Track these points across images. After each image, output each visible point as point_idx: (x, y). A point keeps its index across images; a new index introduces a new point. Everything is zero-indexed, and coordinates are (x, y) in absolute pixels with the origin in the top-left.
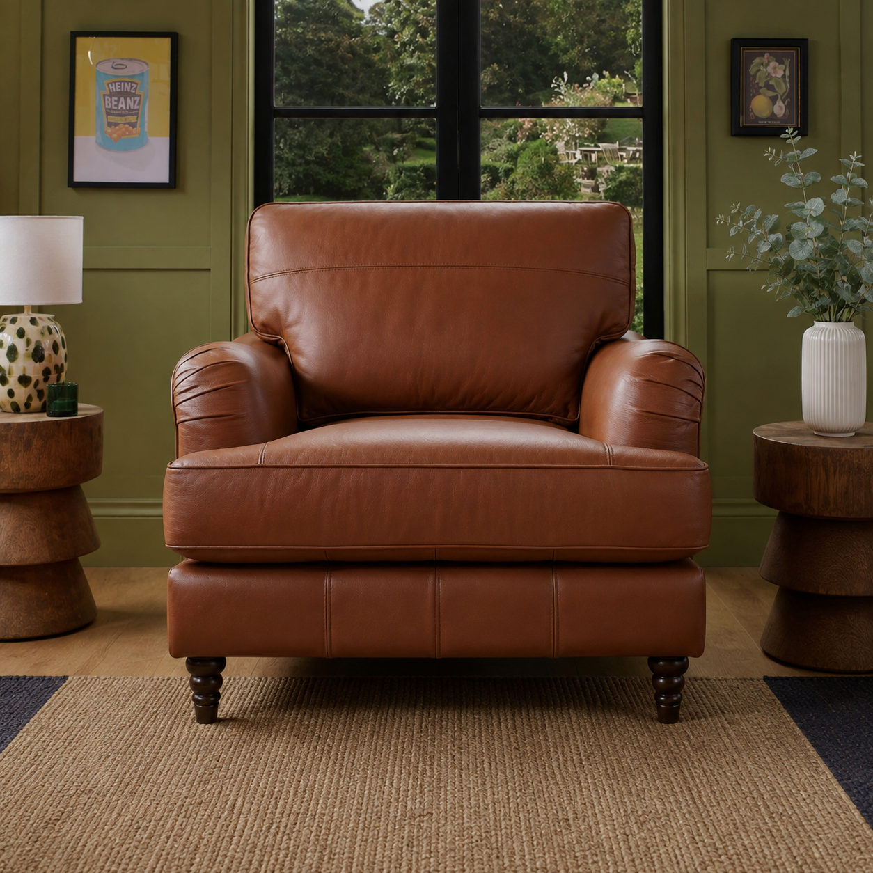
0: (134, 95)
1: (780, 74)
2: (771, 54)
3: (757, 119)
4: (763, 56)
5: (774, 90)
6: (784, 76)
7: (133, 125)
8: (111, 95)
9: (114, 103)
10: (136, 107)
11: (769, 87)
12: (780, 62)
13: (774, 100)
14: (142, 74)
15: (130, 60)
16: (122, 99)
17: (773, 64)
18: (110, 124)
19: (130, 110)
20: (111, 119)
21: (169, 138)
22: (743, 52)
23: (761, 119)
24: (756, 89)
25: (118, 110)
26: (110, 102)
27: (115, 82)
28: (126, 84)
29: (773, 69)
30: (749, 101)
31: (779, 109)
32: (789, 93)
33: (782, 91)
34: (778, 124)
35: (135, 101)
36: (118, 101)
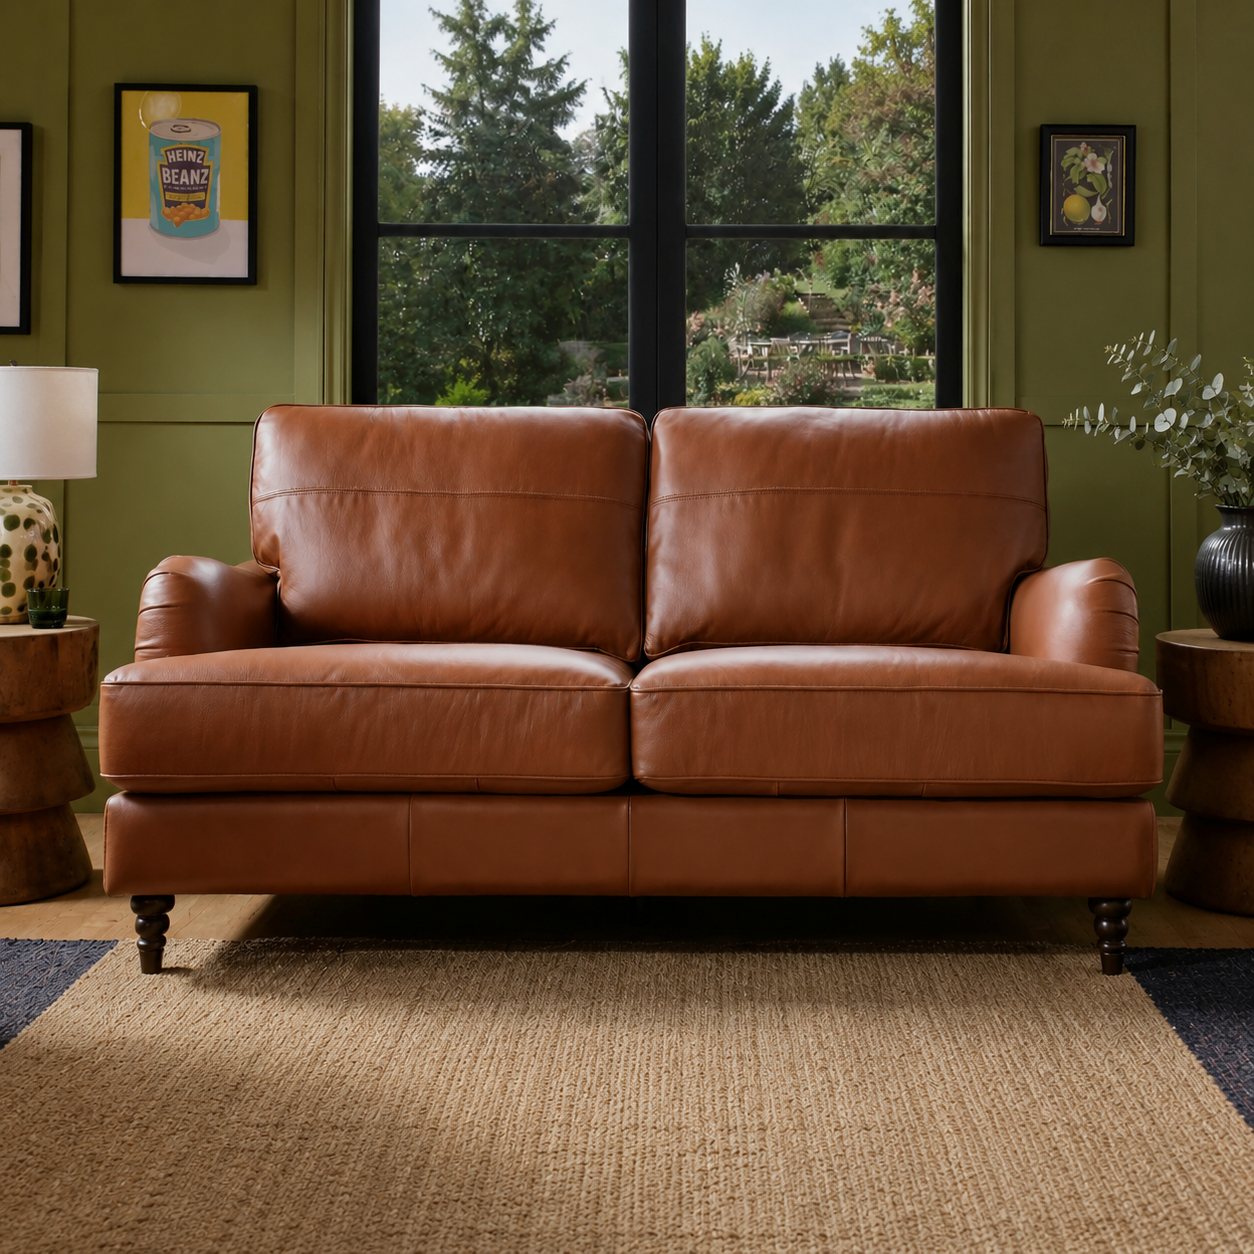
0: (201, 166)
1: (1100, 168)
2: (1088, 144)
3: (1072, 225)
4: (1079, 146)
5: (1092, 189)
6: (1105, 172)
7: (201, 204)
8: (171, 166)
9: (174, 177)
10: (203, 182)
11: (1083, 182)
12: (1100, 154)
13: (1092, 201)
14: (212, 140)
15: (196, 120)
16: (184, 172)
17: (1092, 156)
18: (169, 204)
19: (196, 185)
20: (170, 196)
21: (247, 222)
22: (1055, 141)
23: (1077, 225)
24: (1071, 189)
25: (179, 186)
26: (169, 176)
27: (175, 150)
28: (190, 152)
29: (1091, 162)
30: (1060, 205)
31: (1099, 213)
32: (1112, 193)
33: (1102, 188)
34: (1097, 231)
35: (202, 175)
36: (179, 174)
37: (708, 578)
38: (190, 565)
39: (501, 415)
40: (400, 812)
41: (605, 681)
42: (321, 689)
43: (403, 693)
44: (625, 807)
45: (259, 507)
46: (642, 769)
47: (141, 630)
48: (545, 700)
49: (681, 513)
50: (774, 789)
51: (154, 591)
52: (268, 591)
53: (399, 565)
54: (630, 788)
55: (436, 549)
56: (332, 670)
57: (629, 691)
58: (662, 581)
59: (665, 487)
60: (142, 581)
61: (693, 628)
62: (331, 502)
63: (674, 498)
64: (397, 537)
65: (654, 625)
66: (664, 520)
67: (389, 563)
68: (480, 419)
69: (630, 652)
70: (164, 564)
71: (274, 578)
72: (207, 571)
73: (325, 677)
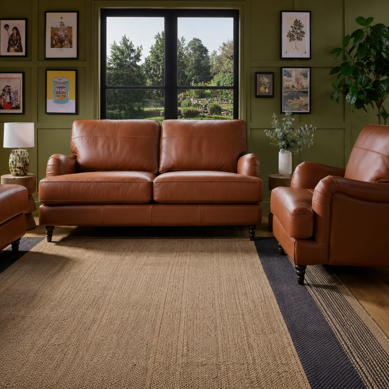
0: (65, 88)
1: (267, 81)
2: (265, 76)
3: (261, 93)
4: (263, 76)
5: (266, 86)
6: (268, 82)
7: (65, 96)
8: (58, 87)
9: (59, 90)
10: (65, 91)
11: (264, 84)
12: (267, 78)
13: (265, 88)
14: (67, 82)
15: (64, 77)
16: (61, 89)
17: (266, 79)
18: (57, 96)
19: (63, 92)
20: (58, 94)
21: (75, 100)
22: (258, 75)
23: (262, 93)
24: (261, 85)
25: (60, 92)
26: (57, 90)
27: (59, 84)
28: (62, 84)
29: (265, 80)
30: (259, 88)
31: (267, 91)
32: (270, 87)
33: (268, 86)
34: (266, 94)
35: (65, 90)
36: (60, 89)
37: (174, 154)
38: (59, 156)
39: (127, 121)
40: (102, 208)
41: (147, 180)
42: (86, 183)
43: (104, 183)
44: (151, 207)
45: (73, 140)
46: (155, 198)
47: (47, 170)
48: (134, 184)
49: (167, 140)
50: (185, 202)
51: (50, 162)
52: (75, 160)
53: (103, 153)
54: (152, 202)
55: (112, 149)
56: (89, 178)
57: (152, 182)
58: (163, 156)
59: (164, 135)
60: (48, 159)
61: (170, 166)
62: (88, 138)
63: (166, 137)
64: (103, 147)
65: (161, 165)
66: (164, 142)
67: (101, 152)
68: (122, 122)
69: (156, 172)
70: (52, 156)
71: (76, 157)
72: (62, 157)
73: (87, 180)
